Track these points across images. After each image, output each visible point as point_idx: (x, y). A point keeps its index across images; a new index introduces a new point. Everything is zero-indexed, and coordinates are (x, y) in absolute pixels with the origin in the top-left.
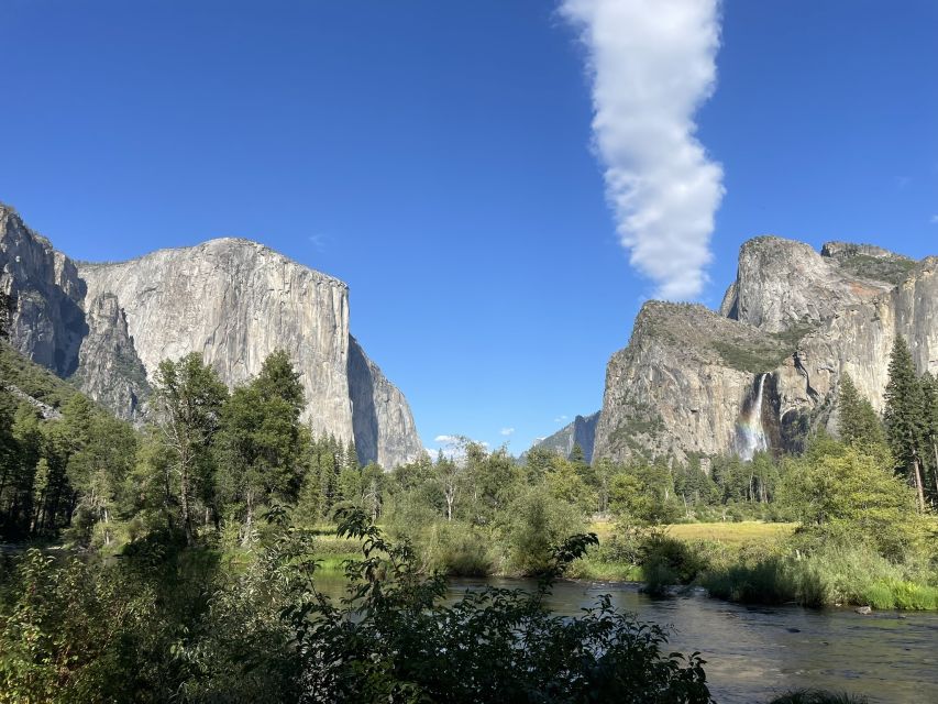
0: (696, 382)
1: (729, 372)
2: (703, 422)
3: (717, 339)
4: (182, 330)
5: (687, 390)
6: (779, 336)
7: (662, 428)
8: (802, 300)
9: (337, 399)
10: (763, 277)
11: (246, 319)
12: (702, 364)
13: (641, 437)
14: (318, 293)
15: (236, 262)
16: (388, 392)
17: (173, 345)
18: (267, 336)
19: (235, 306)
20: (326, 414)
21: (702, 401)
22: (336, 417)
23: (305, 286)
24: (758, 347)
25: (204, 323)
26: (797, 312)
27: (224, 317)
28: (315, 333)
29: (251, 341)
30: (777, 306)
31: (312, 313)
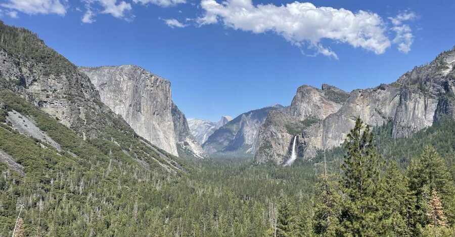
0: (280, 137)
1: (288, 135)
2: (281, 147)
3: (287, 123)
4: (121, 101)
5: (278, 138)
6: (302, 122)
7: (272, 148)
8: (310, 110)
9: (169, 123)
10: (302, 101)
11: (140, 97)
12: (282, 132)
13: (267, 150)
14: (162, 86)
15: (136, 77)
16: (179, 115)
17: (118, 106)
18: (147, 103)
19: (137, 92)
20: (166, 128)
21: (281, 141)
22: (169, 129)
23: (158, 84)
24: (296, 126)
25: (128, 99)
26: (309, 113)
27: (134, 97)
28: (162, 100)
29: (142, 104)
30: (304, 111)
31: (160, 93)
